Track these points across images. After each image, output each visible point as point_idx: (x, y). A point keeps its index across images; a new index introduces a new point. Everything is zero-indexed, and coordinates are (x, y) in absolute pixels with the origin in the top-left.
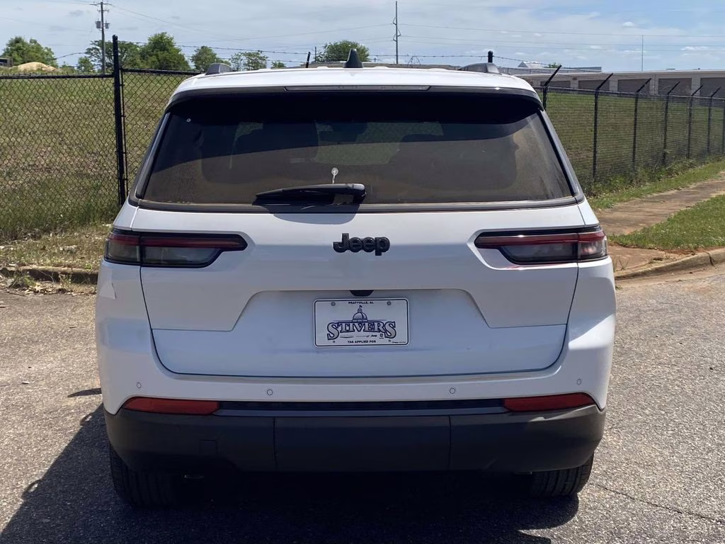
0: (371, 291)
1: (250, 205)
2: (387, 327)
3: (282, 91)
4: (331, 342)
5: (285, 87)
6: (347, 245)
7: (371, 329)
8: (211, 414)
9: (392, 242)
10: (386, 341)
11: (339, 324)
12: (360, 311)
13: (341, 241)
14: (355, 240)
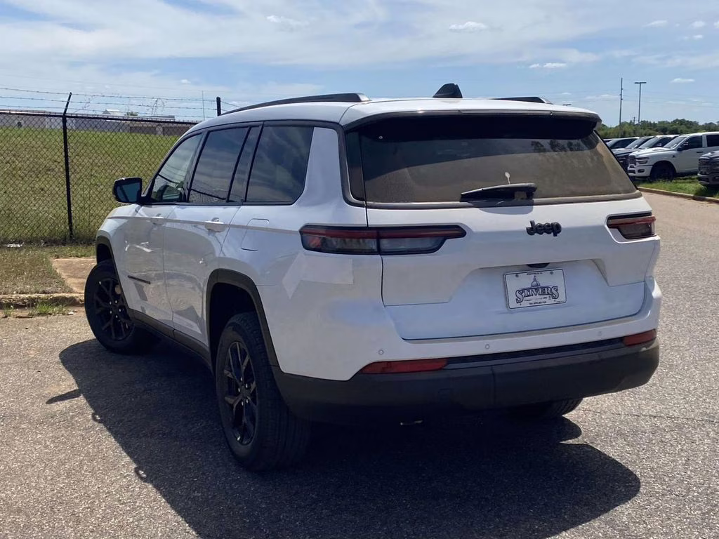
0: (549, 263)
1: (458, 202)
2: (554, 291)
3: (457, 114)
4: (518, 305)
5: (459, 110)
6: (535, 229)
7: (543, 293)
8: (441, 369)
9: (563, 226)
10: (552, 301)
11: (523, 290)
12: (535, 280)
13: (530, 226)
14: (540, 226)
